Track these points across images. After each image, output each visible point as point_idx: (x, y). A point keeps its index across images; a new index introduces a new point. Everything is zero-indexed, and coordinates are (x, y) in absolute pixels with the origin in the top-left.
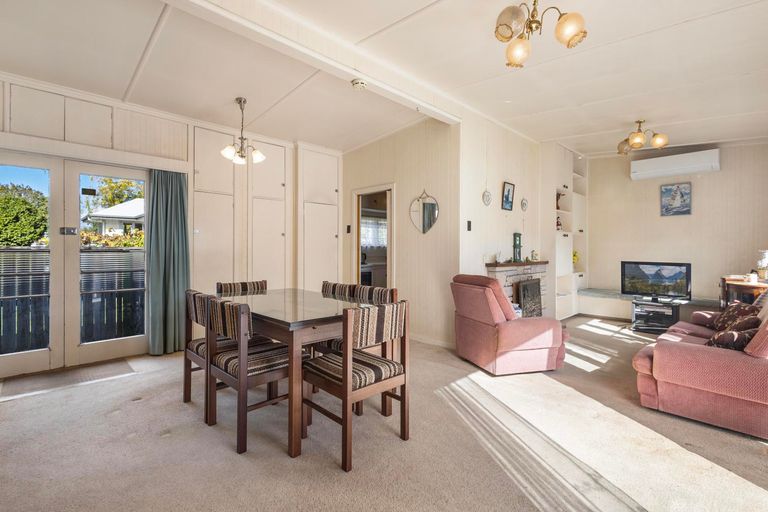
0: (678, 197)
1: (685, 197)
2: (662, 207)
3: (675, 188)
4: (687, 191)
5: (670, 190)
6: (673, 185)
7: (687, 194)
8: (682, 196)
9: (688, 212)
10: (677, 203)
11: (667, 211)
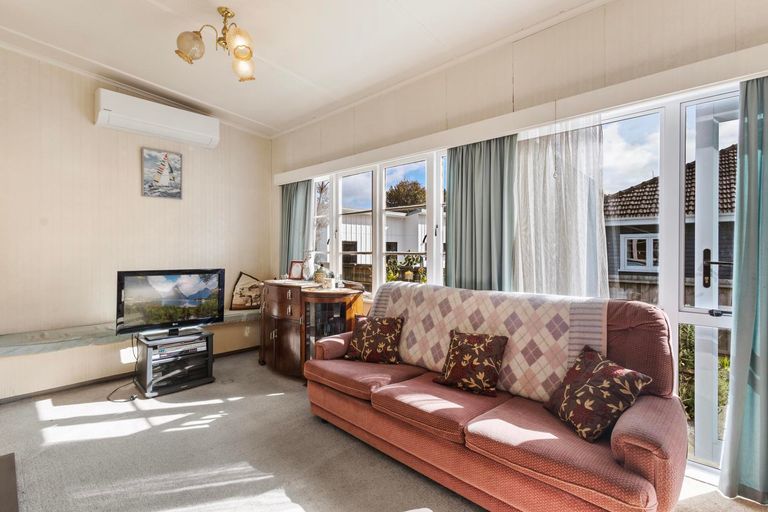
0: (166, 171)
1: (175, 173)
2: (144, 182)
3: (161, 156)
4: (178, 166)
5: (155, 159)
6: (160, 151)
7: (176, 169)
8: (172, 172)
9: (178, 195)
10: (164, 180)
11: (150, 188)
